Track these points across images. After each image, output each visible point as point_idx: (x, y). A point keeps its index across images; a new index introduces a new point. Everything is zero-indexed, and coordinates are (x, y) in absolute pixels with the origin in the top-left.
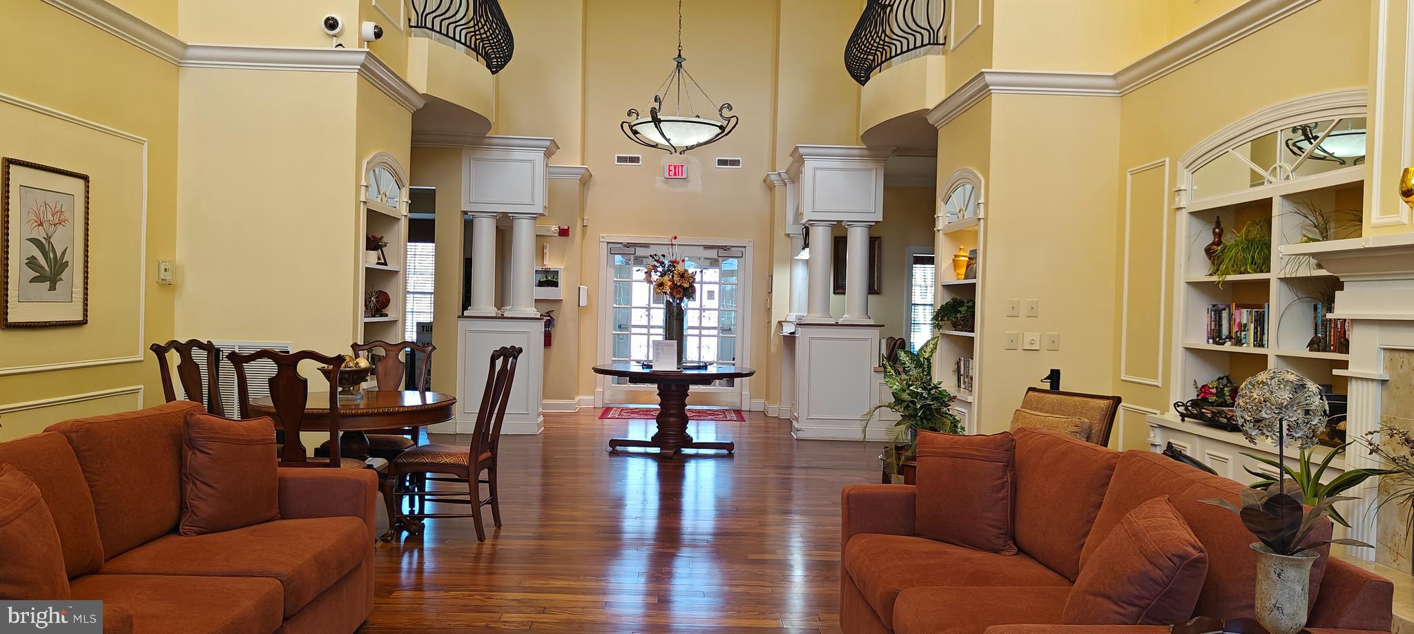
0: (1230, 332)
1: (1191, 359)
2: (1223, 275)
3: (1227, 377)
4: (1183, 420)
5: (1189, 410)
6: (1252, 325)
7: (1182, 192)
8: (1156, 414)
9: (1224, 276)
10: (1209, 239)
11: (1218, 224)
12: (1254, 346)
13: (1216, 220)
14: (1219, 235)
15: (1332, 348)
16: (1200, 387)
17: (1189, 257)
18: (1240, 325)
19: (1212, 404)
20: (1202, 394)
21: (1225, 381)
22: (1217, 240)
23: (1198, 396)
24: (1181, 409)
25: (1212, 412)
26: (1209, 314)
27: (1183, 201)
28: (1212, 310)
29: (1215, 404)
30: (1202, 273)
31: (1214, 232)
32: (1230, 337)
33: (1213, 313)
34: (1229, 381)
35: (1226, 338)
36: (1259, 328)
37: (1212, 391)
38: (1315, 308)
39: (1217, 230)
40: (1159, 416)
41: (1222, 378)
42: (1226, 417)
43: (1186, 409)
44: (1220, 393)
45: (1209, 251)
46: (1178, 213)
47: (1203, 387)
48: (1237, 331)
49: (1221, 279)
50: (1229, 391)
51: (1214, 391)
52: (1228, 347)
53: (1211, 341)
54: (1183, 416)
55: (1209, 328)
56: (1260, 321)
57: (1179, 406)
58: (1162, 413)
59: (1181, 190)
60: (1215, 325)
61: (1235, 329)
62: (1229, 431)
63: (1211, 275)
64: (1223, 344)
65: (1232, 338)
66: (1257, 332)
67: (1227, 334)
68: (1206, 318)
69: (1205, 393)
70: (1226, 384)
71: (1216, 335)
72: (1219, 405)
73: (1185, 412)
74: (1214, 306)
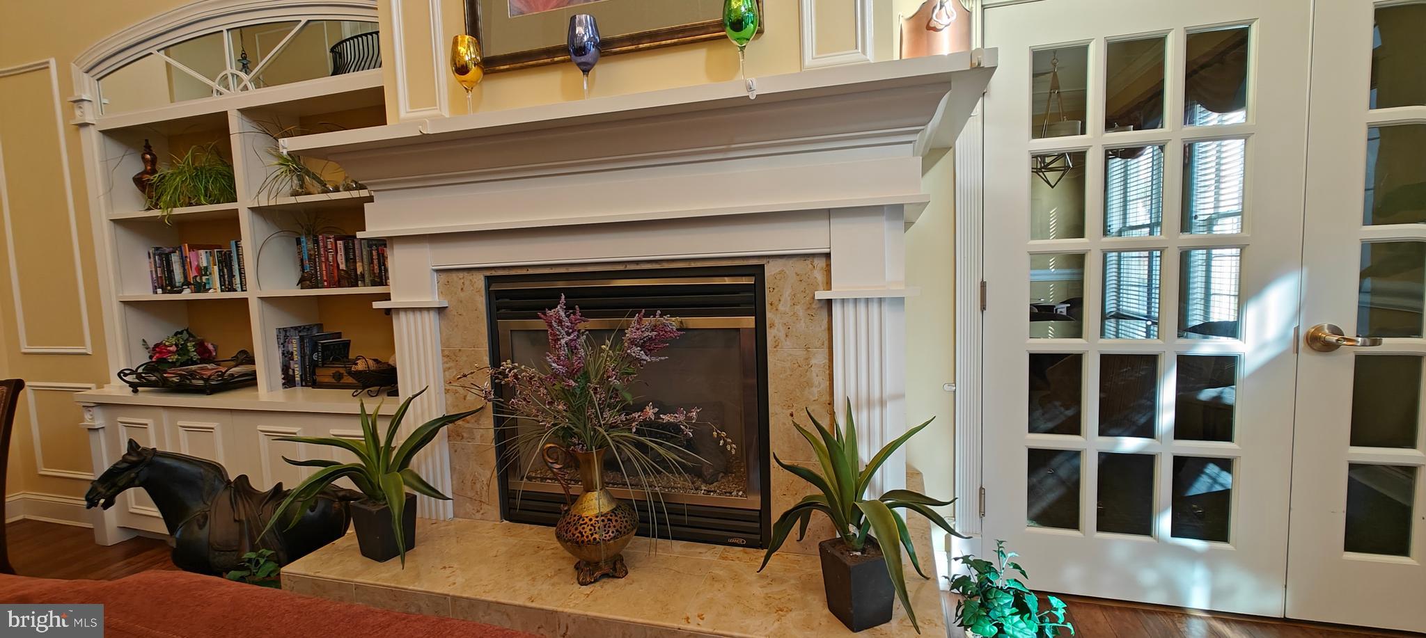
0: (185, 276)
1: (133, 315)
2: (167, 208)
3: (187, 330)
4: (135, 391)
5: (143, 378)
6: (216, 268)
7: (85, 103)
8: (90, 388)
9: (169, 209)
10: (137, 167)
11: (148, 148)
12: (222, 291)
13: (144, 144)
14: (153, 162)
15: (326, 283)
16: (151, 346)
17: (110, 190)
18: (199, 269)
19: (173, 364)
20: (157, 355)
21: (185, 335)
22: (149, 168)
23: (151, 357)
24: (130, 378)
25: (180, 375)
26: (152, 259)
27: (87, 114)
28: (154, 255)
29: (178, 364)
30: (135, 208)
31: (143, 158)
32: (187, 283)
33: (157, 257)
34: (190, 335)
35: (183, 285)
36: (225, 270)
37: (171, 349)
38: (299, 242)
39: (148, 156)
40: (94, 391)
41: (181, 333)
42: (202, 378)
43: (139, 376)
44: (182, 350)
45: (139, 181)
46: (83, 132)
47: (157, 346)
48: (196, 276)
49: (165, 214)
50: (194, 346)
51: (173, 348)
52: (187, 294)
53: (159, 291)
54: (134, 387)
55: (154, 276)
56: (225, 262)
57: (126, 375)
58: (100, 386)
59: (83, 100)
60: (163, 272)
61: (193, 273)
62: (208, 395)
63: (149, 209)
64: (180, 292)
65: (191, 284)
66: (224, 275)
67: (182, 280)
68: (148, 265)
69: (160, 352)
70: (187, 339)
71: (165, 282)
72: (183, 364)
73: (137, 381)
74: (157, 249)
